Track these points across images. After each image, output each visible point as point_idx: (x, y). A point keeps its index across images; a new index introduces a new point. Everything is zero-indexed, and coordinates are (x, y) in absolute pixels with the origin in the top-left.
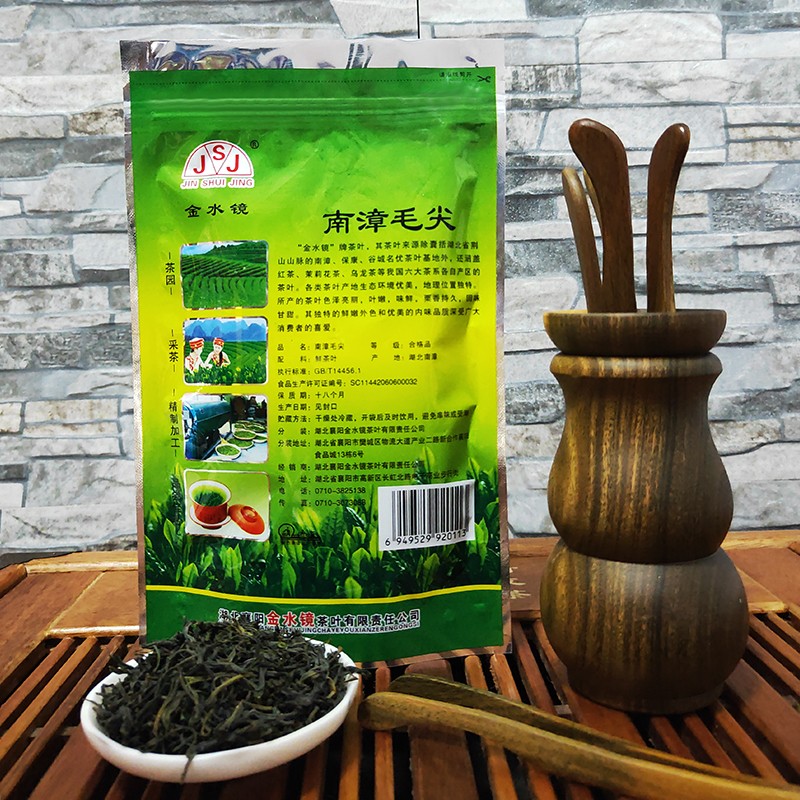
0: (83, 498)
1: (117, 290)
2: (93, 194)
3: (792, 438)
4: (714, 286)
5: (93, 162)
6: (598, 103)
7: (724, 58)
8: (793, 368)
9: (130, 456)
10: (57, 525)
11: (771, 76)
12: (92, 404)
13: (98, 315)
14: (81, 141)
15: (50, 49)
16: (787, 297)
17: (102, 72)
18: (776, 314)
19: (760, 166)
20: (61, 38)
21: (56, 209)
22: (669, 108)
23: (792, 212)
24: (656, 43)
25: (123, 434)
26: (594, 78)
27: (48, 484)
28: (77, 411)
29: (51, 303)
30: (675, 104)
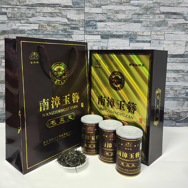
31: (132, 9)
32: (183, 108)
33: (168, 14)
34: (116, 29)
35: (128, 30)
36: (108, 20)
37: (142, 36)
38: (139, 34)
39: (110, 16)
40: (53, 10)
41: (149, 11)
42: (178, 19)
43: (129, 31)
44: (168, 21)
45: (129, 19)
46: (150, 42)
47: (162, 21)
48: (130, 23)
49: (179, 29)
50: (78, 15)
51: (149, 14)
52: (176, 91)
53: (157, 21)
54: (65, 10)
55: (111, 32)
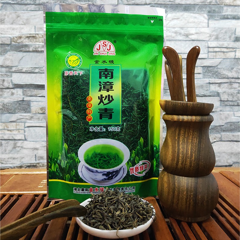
0: (13, 152)
1: (25, 90)
2: (18, 61)
3: (224, 140)
4: (203, 95)
5: (19, 51)
6: (171, 39)
7: (208, 27)
8: (225, 119)
9: (28, 140)
10: (5, 160)
11: (222, 33)
12: (17, 124)
13: (19, 98)
14: (15, 45)
15: (7, 17)
16: (224, 98)
17: (22, 24)
18: (221, 103)
19: (217, 60)
20: (10, 14)
21: (7, 65)
22: (191, 42)
23: (226, 74)
24: (188, 22)
25: (26, 133)
26: (170, 32)
27: (3, 148)
28: (12, 126)
29: (5, 94)
30: (193, 40)
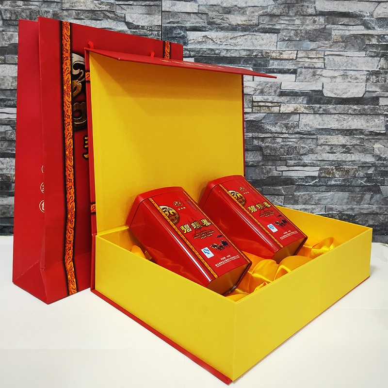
31: (259, 5)
32: (361, 206)
33: (332, 16)
34: (226, 45)
35: (250, 48)
36: (209, 26)
37: (279, 61)
38: (274, 55)
39: (213, 19)
40: (98, 5)
41: (294, 9)
42: (352, 25)
43: (253, 49)
44: (330, 29)
45: (253, 25)
46: (294, 72)
47: (319, 30)
48: (254, 33)
49: (353, 45)
50: (148, 16)
51: (294, 14)
52: (348, 171)
53: (310, 30)
54: (122, 6)
55: (217, 52)
